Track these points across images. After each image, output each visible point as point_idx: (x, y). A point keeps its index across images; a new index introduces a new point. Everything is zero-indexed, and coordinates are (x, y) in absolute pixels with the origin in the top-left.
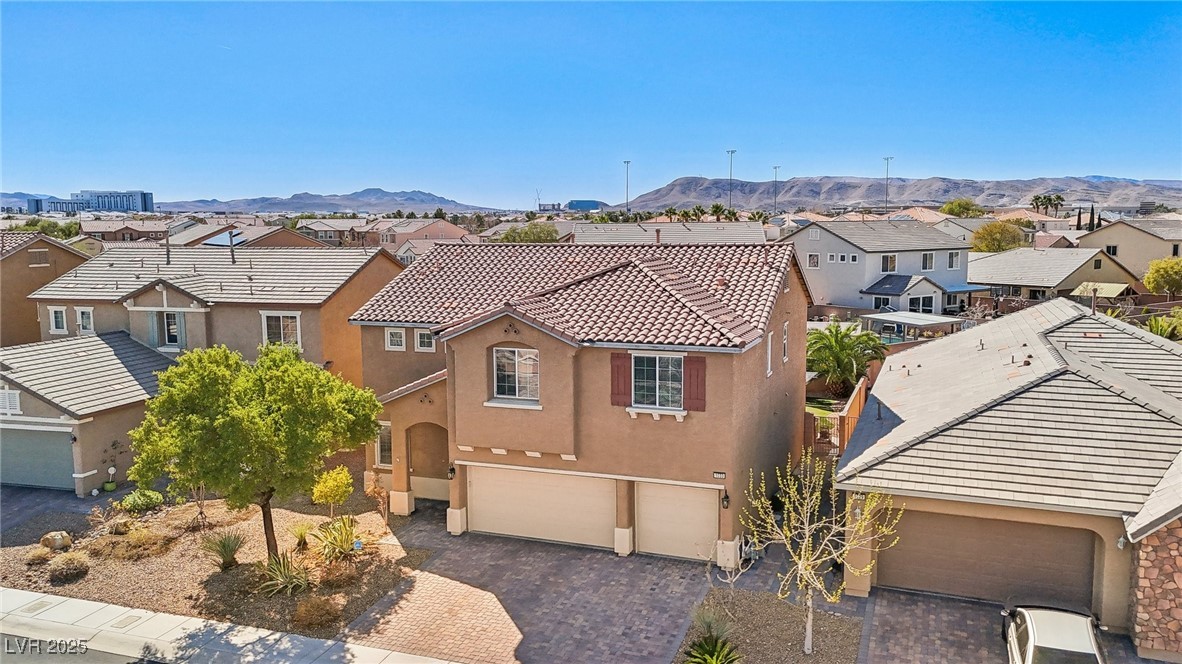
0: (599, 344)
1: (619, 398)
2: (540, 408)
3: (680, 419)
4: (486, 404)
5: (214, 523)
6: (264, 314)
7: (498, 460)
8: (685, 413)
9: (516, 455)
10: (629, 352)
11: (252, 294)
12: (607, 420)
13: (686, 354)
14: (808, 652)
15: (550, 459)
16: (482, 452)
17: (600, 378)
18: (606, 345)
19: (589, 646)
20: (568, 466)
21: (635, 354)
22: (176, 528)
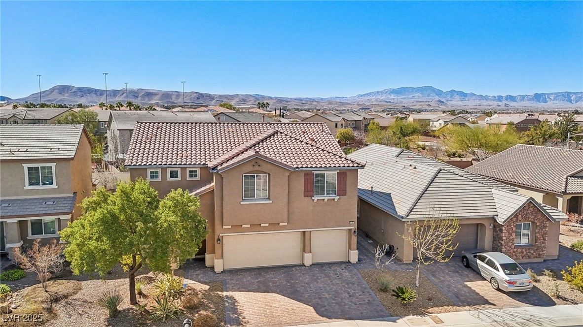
0: (301, 169)
1: (308, 193)
2: (271, 202)
3: (336, 200)
4: (241, 203)
5: (66, 294)
6: (26, 166)
7: (246, 230)
8: (339, 197)
9: (256, 227)
10: (313, 172)
11: (13, 154)
12: (303, 204)
13: (338, 171)
14: (418, 286)
15: (274, 226)
16: (237, 228)
17: (299, 184)
18: (304, 169)
19: (343, 304)
20: (284, 228)
21: (315, 172)
22: (42, 302)
